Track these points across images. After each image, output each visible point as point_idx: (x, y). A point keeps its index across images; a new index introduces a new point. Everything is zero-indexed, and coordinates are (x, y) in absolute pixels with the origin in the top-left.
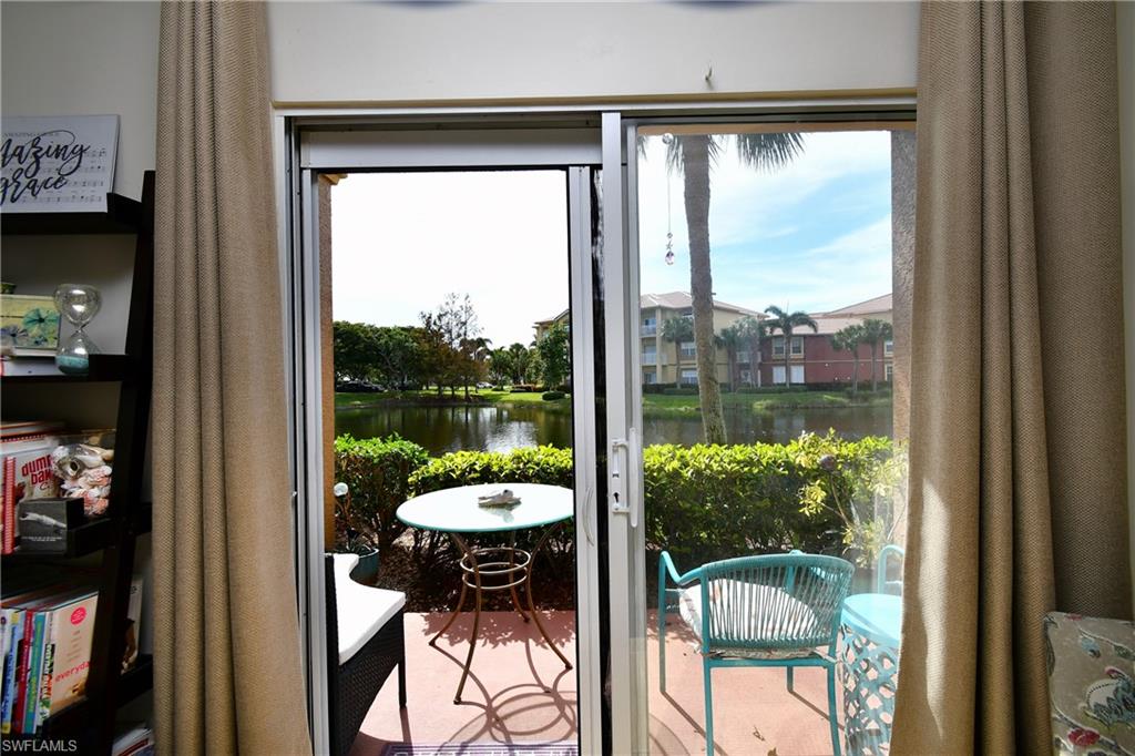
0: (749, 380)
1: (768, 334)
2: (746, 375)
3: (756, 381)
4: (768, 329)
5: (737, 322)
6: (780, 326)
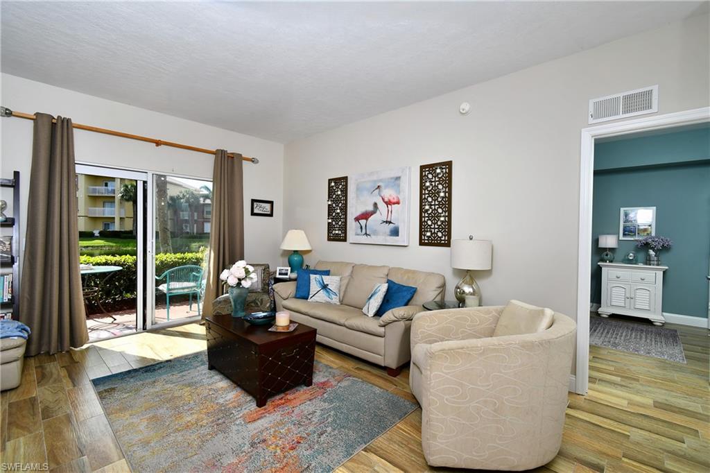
0: (188, 230)
1: (202, 202)
2: (186, 227)
3: (193, 230)
4: (202, 199)
5: (181, 192)
6: (209, 198)
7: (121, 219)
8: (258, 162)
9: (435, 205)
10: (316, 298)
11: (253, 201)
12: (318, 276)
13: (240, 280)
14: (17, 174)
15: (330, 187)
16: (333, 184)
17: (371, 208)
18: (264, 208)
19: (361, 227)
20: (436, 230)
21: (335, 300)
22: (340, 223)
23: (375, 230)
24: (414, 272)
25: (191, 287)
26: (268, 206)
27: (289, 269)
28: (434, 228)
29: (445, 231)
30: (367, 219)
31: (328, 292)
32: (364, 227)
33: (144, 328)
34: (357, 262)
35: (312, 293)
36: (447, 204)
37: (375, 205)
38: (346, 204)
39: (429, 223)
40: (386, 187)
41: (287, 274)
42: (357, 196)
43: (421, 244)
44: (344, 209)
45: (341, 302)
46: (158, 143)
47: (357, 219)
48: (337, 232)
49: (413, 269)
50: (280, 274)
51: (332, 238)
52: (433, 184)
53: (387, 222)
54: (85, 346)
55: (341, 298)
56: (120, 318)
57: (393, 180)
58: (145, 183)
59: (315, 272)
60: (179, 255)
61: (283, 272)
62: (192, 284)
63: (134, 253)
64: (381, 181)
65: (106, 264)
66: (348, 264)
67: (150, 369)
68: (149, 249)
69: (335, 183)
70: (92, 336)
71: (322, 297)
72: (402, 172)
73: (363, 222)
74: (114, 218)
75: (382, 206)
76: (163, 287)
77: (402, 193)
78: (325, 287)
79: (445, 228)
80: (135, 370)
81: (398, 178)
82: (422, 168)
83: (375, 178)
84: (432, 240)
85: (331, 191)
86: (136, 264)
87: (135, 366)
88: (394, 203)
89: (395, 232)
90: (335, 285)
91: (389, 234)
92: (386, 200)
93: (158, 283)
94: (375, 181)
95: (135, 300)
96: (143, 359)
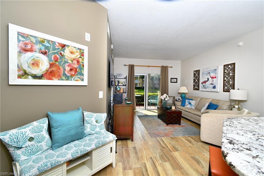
7: (139, 83)
8: (172, 67)
9: (229, 78)
10: (187, 107)
11: (171, 78)
12: (188, 100)
13: (165, 98)
14: (126, 76)
15: (194, 73)
16: (195, 72)
17: (207, 80)
18: (175, 80)
19: (203, 86)
20: (229, 87)
21: (193, 108)
22: (197, 84)
23: (208, 87)
24: (219, 100)
25: (156, 101)
26: (176, 80)
27: (181, 98)
28: (228, 86)
29: (232, 87)
30: (205, 83)
31: (191, 105)
32: (204, 86)
33: (145, 109)
34: (202, 97)
35: (186, 105)
36: (233, 78)
37: (208, 79)
38: (199, 78)
39: (227, 84)
40: (212, 72)
41: (180, 99)
42: (202, 76)
43: (224, 91)
44: (199, 80)
45: (195, 109)
46: (149, 66)
47: (202, 83)
48: (196, 87)
49: (219, 99)
50: (178, 99)
51: (195, 89)
52: (228, 71)
53: (212, 84)
54: (135, 111)
55: (196, 107)
56: (141, 107)
57: (214, 70)
58: (146, 76)
59: (188, 99)
60: (153, 93)
61: (179, 99)
62: (155, 101)
63: (144, 93)
64: (210, 71)
65: (138, 95)
66: (199, 97)
67: (147, 116)
68: (147, 91)
69: (196, 72)
70: (137, 109)
71: (189, 106)
72: (217, 67)
73: (204, 84)
74: (137, 83)
75: (210, 79)
76: (149, 101)
77: (217, 75)
78: (190, 103)
79: (232, 86)
80: (144, 116)
81: (216, 70)
82: (224, 66)
83: (208, 70)
84: (228, 90)
85: (194, 74)
86: (144, 95)
87: (144, 115)
88: (214, 78)
89: (214, 87)
90: (194, 103)
91: (212, 88)
92: (212, 77)
93: (148, 99)
94: (208, 71)
95: (144, 104)
96: (145, 114)
